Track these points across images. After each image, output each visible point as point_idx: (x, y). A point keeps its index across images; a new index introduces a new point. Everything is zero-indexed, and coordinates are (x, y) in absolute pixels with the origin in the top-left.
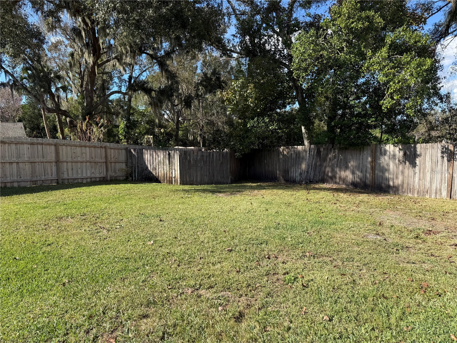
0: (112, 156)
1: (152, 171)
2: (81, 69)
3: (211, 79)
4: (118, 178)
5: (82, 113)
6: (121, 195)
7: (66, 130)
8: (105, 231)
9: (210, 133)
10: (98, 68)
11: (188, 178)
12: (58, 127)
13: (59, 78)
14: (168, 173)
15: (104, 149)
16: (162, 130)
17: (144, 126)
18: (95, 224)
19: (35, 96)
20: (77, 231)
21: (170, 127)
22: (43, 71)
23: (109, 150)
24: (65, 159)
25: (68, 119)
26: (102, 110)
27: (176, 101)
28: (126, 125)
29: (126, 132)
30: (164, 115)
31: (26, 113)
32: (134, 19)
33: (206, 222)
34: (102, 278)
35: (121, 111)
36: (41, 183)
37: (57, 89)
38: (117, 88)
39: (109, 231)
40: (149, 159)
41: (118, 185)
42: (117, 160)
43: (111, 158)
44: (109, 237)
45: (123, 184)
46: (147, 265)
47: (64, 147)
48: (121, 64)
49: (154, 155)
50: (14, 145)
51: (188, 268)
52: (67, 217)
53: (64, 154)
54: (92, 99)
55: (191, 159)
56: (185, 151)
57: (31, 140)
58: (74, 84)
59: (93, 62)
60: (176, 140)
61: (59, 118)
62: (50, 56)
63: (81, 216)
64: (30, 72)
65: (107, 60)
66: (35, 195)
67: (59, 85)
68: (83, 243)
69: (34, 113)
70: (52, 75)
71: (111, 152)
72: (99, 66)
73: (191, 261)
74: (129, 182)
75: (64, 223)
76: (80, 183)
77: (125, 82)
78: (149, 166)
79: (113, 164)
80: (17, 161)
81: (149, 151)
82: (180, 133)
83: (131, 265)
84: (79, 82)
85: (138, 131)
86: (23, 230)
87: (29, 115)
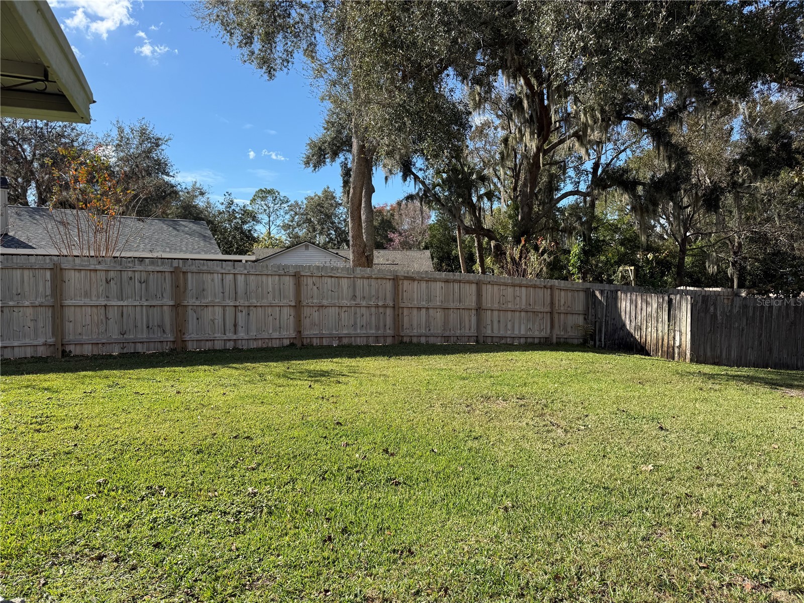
0: (562, 302)
1: (632, 331)
2: (515, 161)
3: (769, 149)
4: (570, 341)
5: (514, 232)
6: (579, 371)
7: (488, 260)
8: (559, 431)
9: (757, 260)
10: (544, 155)
11: (708, 349)
12: (477, 255)
13: (483, 179)
14: (666, 338)
15: (549, 290)
16: (650, 256)
17: (615, 248)
18: (542, 415)
19: (450, 211)
20: (515, 423)
21: (665, 250)
22: (463, 171)
23: (557, 293)
24: (490, 305)
25: (493, 243)
26: (545, 224)
27: (685, 199)
28: (583, 249)
29: (582, 262)
30: (655, 226)
31: (435, 236)
32: (620, 59)
33: (765, 447)
34: (567, 513)
35: (577, 225)
36: (455, 341)
37: (480, 198)
38: (572, 186)
39: (566, 431)
40: (628, 309)
41: (571, 353)
42: (569, 309)
43: (560, 306)
44: (569, 443)
45: (579, 351)
46: (647, 509)
47: (489, 286)
48: (582, 144)
49: (639, 302)
50: (425, 282)
51: (738, 535)
52: (498, 397)
53: (489, 298)
54: (531, 208)
55: (719, 312)
56: (704, 296)
57: (445, 275)
58: (504, 187)
59: (537, 148)
60: (679, 273)
61: (479, 241)
62: (472, 147)
63: (518, 398)
64: (445, 175)
65: (559, 142)
66: (449, 357)
67: (482, 191)
68: (527, 446)
69: (444, 235)
70: (474, 176)
71: (560, 295)
72: (546, 152)
73: (741, 523)
74: (589, 349)
75: (494, 407)
76: (510, 344)
77: (587, 174)
78: (628, 322)
79: (562, 316)
80: (426, 306)
81: (629, 295)
82: (688, 260)
83: (616, 502)
84: (512, 183)
85: (603, 258)
86: (438, 409)
87: (439, 240)
